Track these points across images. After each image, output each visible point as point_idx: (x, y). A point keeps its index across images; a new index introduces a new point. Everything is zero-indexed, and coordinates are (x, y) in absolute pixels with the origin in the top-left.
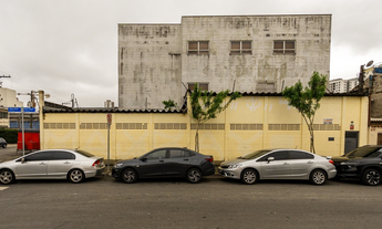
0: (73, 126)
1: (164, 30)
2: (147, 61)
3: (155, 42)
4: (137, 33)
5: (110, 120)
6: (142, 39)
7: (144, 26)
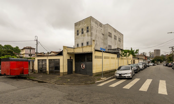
4: (95, 23)
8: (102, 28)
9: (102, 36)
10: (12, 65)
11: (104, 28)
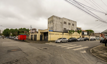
0: (54, 34)
1: (60, 18)
2: (57, 23)
3: (58, 20)
4: (56, 18)
5: (63, 34)
6: (57, 19)
7: (57, 17)
8: (60, 20)
9: (60, 24)
10: (21, 36)
11: (62, 19)
